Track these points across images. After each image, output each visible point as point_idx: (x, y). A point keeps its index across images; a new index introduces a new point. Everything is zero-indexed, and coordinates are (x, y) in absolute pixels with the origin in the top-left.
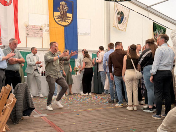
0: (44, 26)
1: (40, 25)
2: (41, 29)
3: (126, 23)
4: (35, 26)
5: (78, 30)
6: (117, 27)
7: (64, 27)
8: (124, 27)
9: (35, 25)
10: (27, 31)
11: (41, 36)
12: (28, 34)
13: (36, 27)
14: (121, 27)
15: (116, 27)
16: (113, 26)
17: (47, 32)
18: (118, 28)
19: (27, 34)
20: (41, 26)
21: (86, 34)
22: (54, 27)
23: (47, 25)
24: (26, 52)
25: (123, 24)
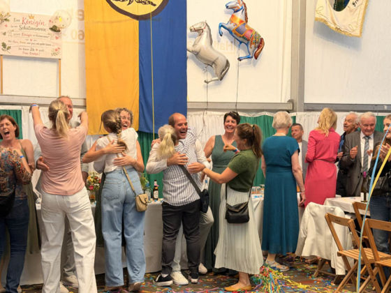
0: (65, 16)
1: (51, 13)
2: (55, 29)
3: (363, 6)
4: (32, 17)
6: (329, 20)
7: (137, 22)
9: (34, 13)
10: (5, 34)
11: (54, 54)
12: (8, 44)
13: (37, 19)
15: (325, 21)
16: (316, 19)
17: (78, 40)
18: (332, 26)
19: (4, 45)
20: (57, 18)
22: (104, 22)
23: (77, 14)
25: (351, 11)
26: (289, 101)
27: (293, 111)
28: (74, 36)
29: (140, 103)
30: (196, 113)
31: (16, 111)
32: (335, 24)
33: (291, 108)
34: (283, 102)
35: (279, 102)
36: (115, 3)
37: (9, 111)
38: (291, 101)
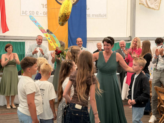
5: (87, 11)
6: (145, 4)
8: (157, 4)
14: (152, 4)
15: (143, 4)
16: (140, 4)
17: (46, 15)
18: (147, 6)
21: (100, 15)
22: (54, 9)
23: (45, 6)
24: (17, 42)
26: (129, 37)
27: (131, 40)
28: (44, 14)
29: (68, 39)
30: (90, 42)
31: (23, 42)
32: (148, 5)
33: (130, 39)
34: (127, 37)
35: (125, 37)
36: (59, 1)
37: (21, 42)
38: (130, 37)
